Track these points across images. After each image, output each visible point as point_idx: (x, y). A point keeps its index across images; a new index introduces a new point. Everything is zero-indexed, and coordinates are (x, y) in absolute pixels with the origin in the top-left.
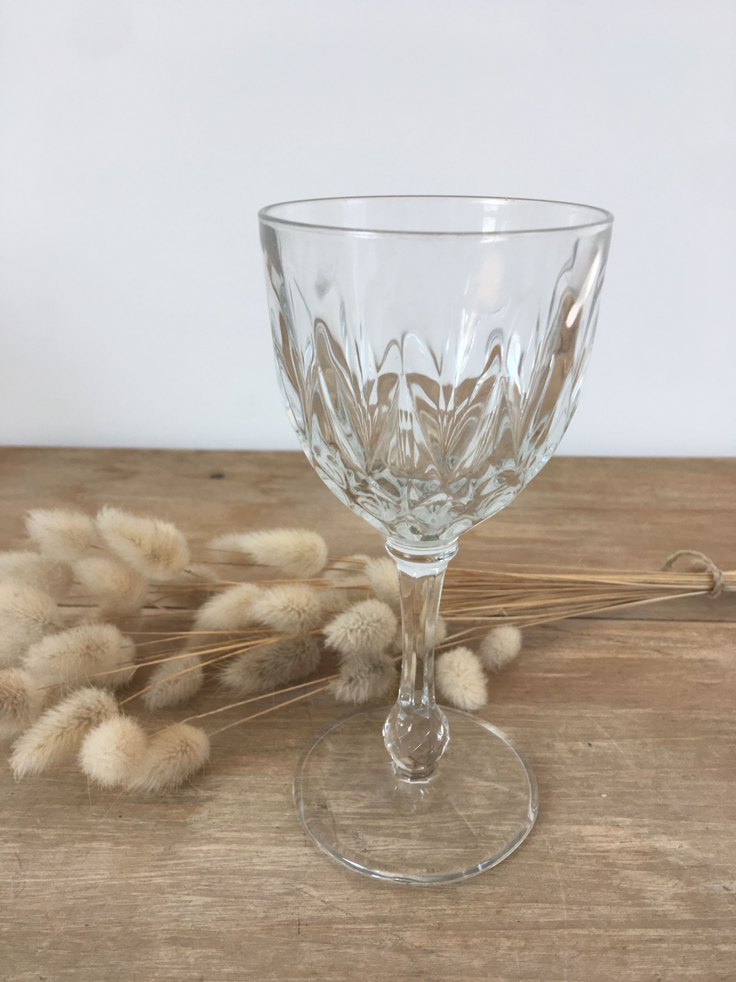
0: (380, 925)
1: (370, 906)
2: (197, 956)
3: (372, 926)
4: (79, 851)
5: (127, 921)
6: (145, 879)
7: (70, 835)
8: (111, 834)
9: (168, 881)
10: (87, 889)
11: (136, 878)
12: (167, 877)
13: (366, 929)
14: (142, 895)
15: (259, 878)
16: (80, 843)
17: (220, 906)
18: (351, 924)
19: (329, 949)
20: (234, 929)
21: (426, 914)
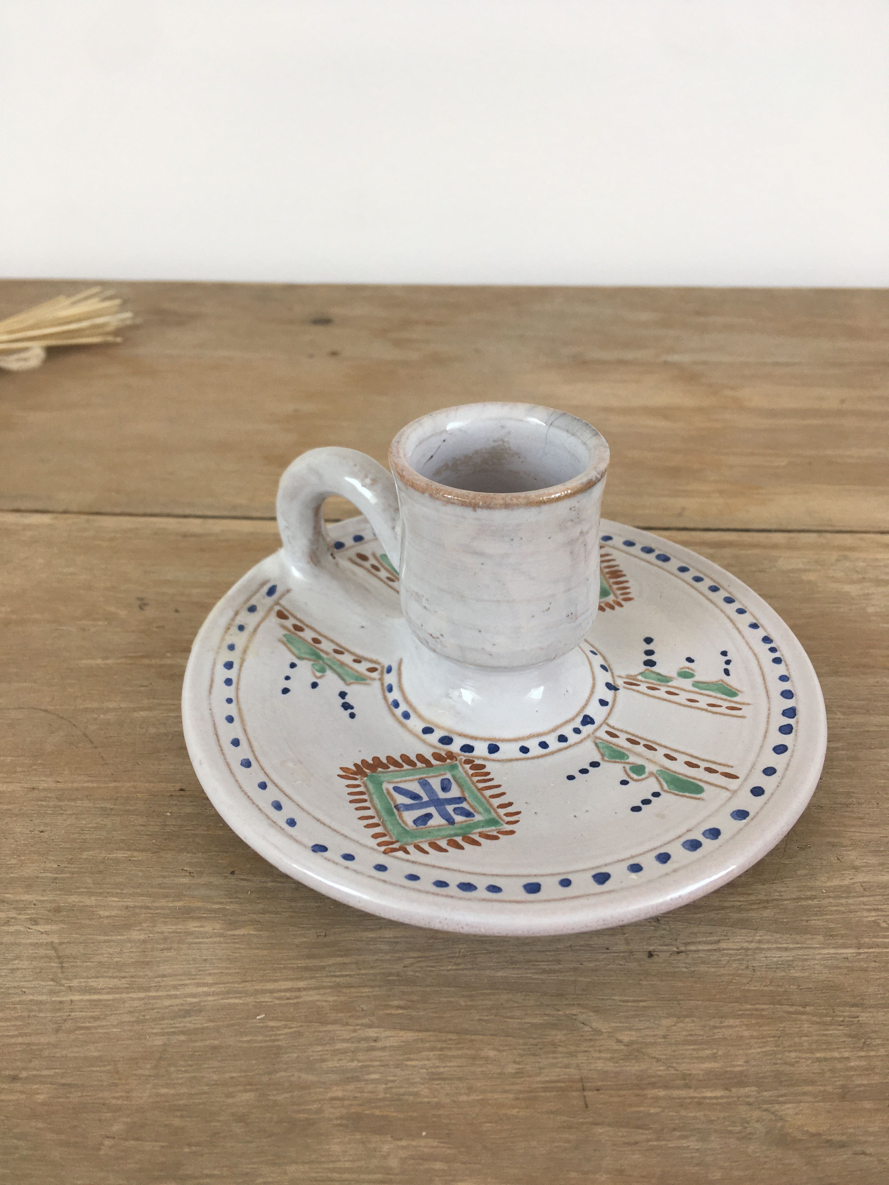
0: (734, 1090)
1: (708, 1052)
2: (402, 1154)
3: (719, 1093)
4: (165, 939)
5: (265, 1079)
6: (288, 994)
7: (148, 908)
8: (220, 906)
9: (331, 999)
10: (187, 1013)
11: (272, 992)
12: (328, 991)
13: (710, 1098)
14: (286, 1027)
15: (494, 994)
16: (165, 923)
17: (432, 1049)
18: (678, 1088)
19: (648, 1140)
20: (464, 1098)
21: (816, 1068)
